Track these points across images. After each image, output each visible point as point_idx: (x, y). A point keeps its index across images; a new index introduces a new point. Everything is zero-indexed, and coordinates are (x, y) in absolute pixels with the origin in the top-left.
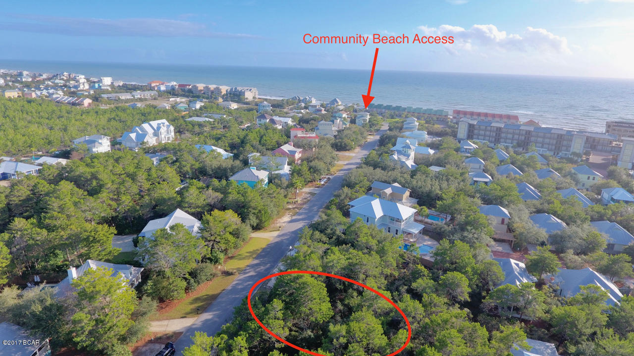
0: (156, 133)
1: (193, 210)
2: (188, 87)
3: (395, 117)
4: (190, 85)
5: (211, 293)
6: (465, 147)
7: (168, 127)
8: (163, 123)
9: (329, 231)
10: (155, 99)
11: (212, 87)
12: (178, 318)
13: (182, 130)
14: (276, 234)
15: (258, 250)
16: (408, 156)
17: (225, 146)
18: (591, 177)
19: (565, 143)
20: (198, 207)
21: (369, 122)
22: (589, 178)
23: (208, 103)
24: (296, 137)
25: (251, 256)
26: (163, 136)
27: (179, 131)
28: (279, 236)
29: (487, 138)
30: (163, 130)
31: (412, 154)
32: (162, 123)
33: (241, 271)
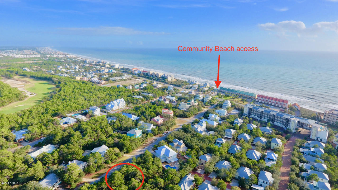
0: (118, 105)
8: (121, 100)
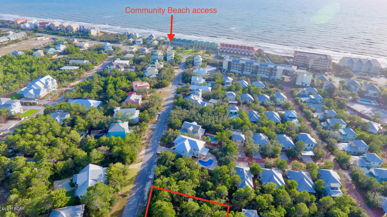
2: (47, 25)
3: (188, 48)
4: (48, 23)
5: (120, 209)
6: (227, 81)
7: (52, 80)
9: (167, 163)
10: (26, 39)
11: (66, 24)
13: (61, 79)
14: (141, 164)
15: (133, 178)
16: (198, 95)
17: (95, 95)
18: (282, 99)
19: (274, 72)
20: (99, 159)
21: (175, 58)
23: (68, 45)
24: (136, 86)
25: (130, 182)
26: (50, 87)
27: (60, 81)
28: (142, 166)
29: (238, 69)
30: (50, 82)
31: (201, 94)
32: (48, 79)
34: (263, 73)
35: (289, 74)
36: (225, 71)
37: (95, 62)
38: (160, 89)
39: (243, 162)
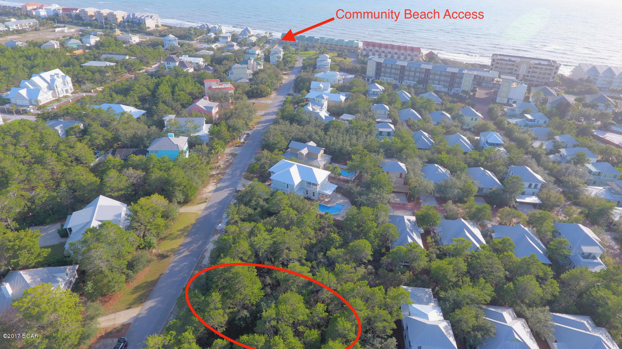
0: (51, 87)
1: (116, 194)
2: (74, 12)
3: (308, 49)
4: (77, 10)
5: (149, 279)
6: (373, 90)
7: (64, 78)
8: (57, 74)
10: (36, 30)
11: (105, 12)
12: (123, 310)
13: (80, 79)
14: (203, 206)
15: (188, 227)
16: (322, 105)
17: (135, 101)
18: (474, 118)
19: (457, 80)
20: (121, 190)
21: (283, 59)
22: (472, 119)
23: (104, 37)
24: (210, 88)
25: (182, 234)
26: (59, 89)
27: (78, 82)
28: (206, 209)
29: (393, 76)
31: (326, 104)
32: (55, 74)
33: (175, 252)
34: (437, 82)
35: (484, 84)
36: (370, 80)
37: (145, 60)
38: (254, 99)
39: (403, 209)
